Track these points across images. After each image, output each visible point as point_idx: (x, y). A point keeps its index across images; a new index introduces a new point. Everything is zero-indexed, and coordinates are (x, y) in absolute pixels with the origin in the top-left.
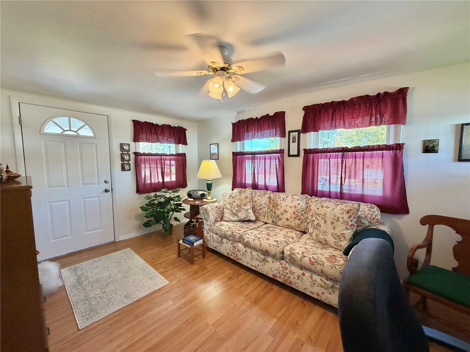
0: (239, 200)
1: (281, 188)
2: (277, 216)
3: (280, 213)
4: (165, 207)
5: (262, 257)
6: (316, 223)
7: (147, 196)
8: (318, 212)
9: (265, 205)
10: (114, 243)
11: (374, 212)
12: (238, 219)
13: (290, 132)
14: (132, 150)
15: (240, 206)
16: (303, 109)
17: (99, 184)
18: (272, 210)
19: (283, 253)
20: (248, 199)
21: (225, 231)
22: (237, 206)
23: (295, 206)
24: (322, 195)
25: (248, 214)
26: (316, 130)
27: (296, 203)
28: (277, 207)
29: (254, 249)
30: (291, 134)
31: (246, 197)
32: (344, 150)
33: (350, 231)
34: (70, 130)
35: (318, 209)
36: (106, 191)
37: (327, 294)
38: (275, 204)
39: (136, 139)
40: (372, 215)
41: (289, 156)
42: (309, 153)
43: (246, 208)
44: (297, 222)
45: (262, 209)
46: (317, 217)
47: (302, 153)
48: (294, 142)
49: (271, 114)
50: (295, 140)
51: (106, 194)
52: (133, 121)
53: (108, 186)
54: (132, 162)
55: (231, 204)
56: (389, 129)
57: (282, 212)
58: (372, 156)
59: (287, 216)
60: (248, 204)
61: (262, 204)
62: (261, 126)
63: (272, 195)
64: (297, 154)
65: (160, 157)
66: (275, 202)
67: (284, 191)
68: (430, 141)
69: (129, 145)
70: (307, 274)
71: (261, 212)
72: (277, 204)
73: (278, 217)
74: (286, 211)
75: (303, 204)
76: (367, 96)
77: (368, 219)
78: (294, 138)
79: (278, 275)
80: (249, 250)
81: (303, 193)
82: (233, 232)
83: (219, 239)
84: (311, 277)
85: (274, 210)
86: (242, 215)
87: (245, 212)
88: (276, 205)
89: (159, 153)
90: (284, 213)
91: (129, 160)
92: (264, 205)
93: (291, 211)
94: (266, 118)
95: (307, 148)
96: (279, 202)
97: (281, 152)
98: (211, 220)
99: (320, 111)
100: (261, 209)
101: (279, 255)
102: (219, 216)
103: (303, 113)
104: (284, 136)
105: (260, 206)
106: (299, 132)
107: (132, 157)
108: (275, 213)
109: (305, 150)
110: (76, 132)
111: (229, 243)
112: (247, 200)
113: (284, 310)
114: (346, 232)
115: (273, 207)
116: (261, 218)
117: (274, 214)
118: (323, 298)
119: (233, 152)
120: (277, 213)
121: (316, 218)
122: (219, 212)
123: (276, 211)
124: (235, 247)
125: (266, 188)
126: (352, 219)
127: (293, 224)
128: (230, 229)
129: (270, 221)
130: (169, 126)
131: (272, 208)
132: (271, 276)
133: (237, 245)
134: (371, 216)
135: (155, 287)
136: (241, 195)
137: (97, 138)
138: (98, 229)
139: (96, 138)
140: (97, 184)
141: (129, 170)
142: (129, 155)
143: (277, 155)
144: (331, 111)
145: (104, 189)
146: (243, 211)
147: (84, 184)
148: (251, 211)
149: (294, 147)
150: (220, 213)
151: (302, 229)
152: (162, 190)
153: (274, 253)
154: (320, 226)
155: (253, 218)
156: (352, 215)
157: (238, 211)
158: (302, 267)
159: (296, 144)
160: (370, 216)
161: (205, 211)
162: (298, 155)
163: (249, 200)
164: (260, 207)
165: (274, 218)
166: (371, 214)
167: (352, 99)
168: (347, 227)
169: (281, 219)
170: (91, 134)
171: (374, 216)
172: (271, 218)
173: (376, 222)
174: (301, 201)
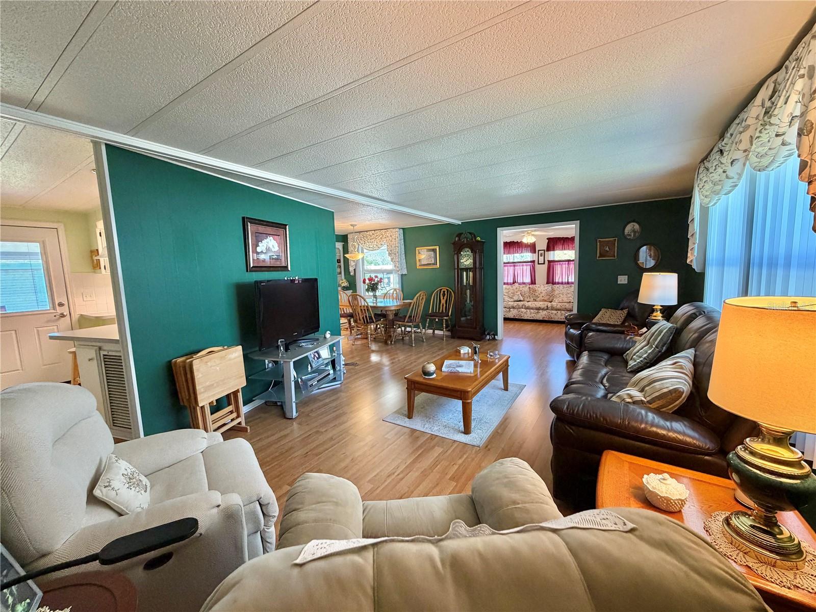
1: (533, 282)
3: (538, 294)
5: (537, 312)
9: (527, 292)
15: (514, 293)
16: (547, 239)
19: (547, 306)
22: (512, 293)
23: (546, 290)
24: (558, 283)
25: (519, 297)
26: (554, 250)
27: (546, 288)
29: (532, 309)
30: (540, 252)
31: (516, 288)
32: (569, 261)
41: (539, 264)
42: (551, 262)
44: (548, 297)
45: (526, 294)
47: (546, 262)
48: (541, 256)
59: (543, 295)
61: (525, 291)
62: (519, 246)
63: (531, 286)
67: (535, 284)
70: (559, 312)
71: (525, 296)
74: (541, 293)
75: (550, 288)
78: (541, 254)
79: (545, 317)
80: (528, 310)
81: (548, 283)
85: (533, 293)
86: (516, 298)
88: (534, 291)
93: (544, 292)
95: (550, 260)
96: (536, 289)
97: (533, 262)
99: (557, 241)
101: (546, 308)
103: (547, 241)
104: (535, 253)
106: (544, 250)
108: (535, 295)
109: (548, 261)
111: (515, 311)
116: (526, 299)
123: (535, 293)
125: (524, 283)
127: (546, 299)
132: (541, 319)
136: (513, 287)
143: (531, 263)
144: (561, 241)
146: (516, 295)
148: (520, 295)
149: (541, 259)
151: (550, 300)
153: (543, 307)
155: (522, 299)
157: (513, 296)
158: (556, 310)
159: (543, 257)
162: (544, 264)
164: (524, 293)
165: (535, 297)
169: (539, 297)
172: (532, 297)
174: (549, 287)
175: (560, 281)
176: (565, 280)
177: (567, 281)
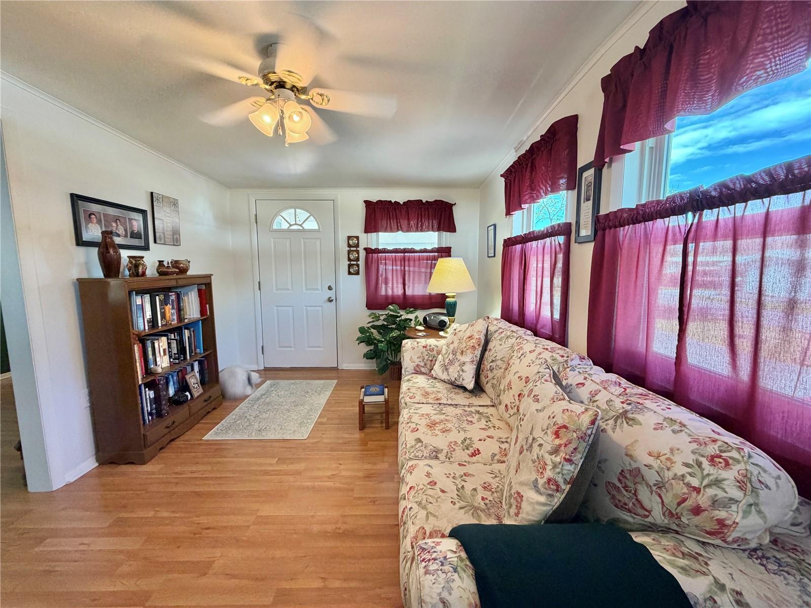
0: (459, 339)
9: (502, 362)
10: (336, 369)
11: (717, 483)
12: (449, 378)
13: (583, 170)
14: (363, 245)
15: (456, 354)
17: (322, 291)
20: (471, 341)
22: (453, 352)
23: (528, 377)
25: (461, 373)
28: (506, 371)
31: (469, 337)
33: (542, 499)
34: (296, 224)
36: (330, 300)
39: (371, 226)
40: (698, 490)
43: (463, 359)
45: (495, 371)
48: (588, 198)
51: (329, 304)
52: (365, 202)
53: (331, 294)
54: (362, 263)
60: (469, 351)
61: (497, 358)
63: (517, 341)
65: (403, 254)
69: (357, 238)
71: (490, 375)
72: (509, 365)
77: (668, 498)
78: (589, 186)
86: (454, 373)
87: (459, 368)
88: (507, 366)
89: (402, 248)
91: (357, 259)
92: (499, 363)
97: (567, 229)
98: (406, 368)
100: (491, 370)
102: (425, 364)
104: (572, 186)
105: (492, 361)
107: (362, 254)
110: (301, 225)
112: (469, 344)
116: (488, 389)
119: (504, 240)
134: (685, 490)
136: (466, 330)
138: (319, 347)
139: (321, 231)
140: (320, 290)
141: (357, 273)
142: (358, 252)
145: (327, 297)
146: (457, 364)
147: (307, 289)
149: (586, 215)
150: (431, 359)
152: (390, 306)
155: (469, 385)
156: (563, 448)
157: (451, 363)
160: (680, 489)
162: (593, 236)
163: (472, 344)
164: (491, 364)
166: (688, 485)
168: (536, 480)
170: (316, 227)
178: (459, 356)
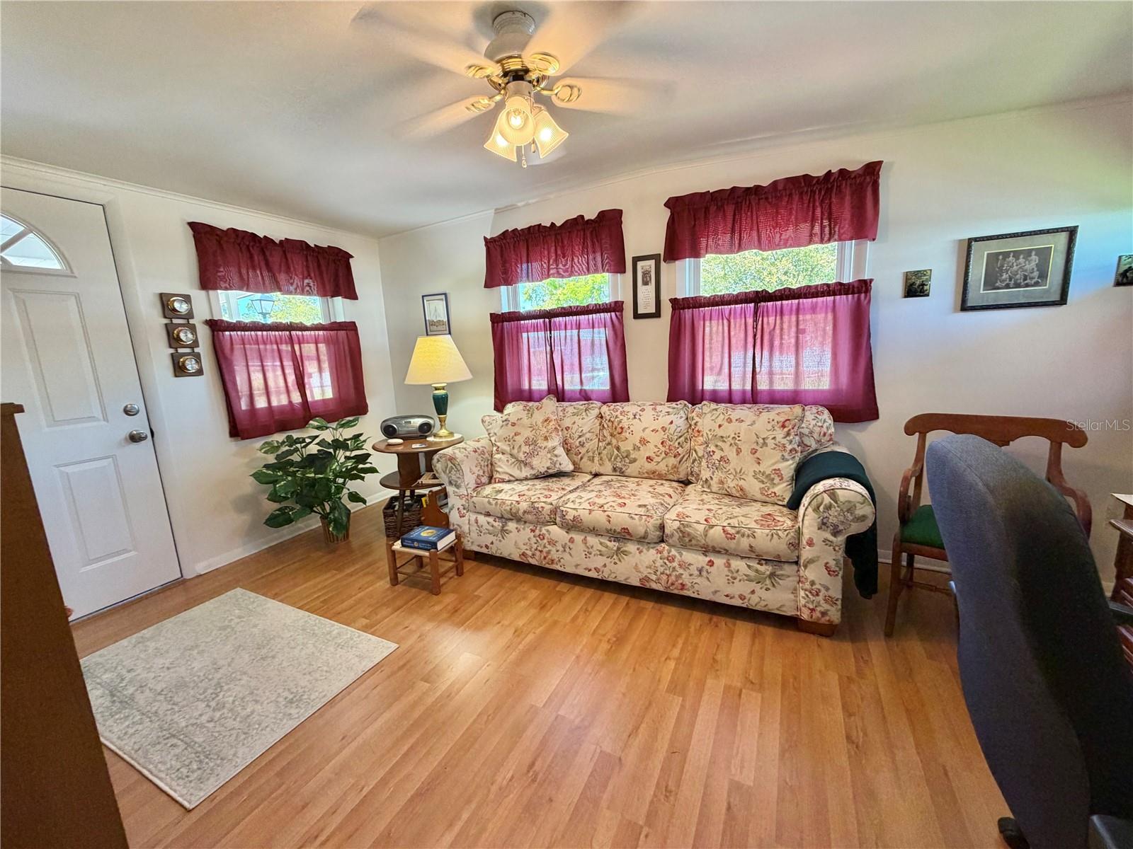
0: (530, 427)
1: (619, 393)
2: (625, 455)
3: (630, 448)
4: (326, 468)
5: (613, 545)
6: (717, 456)
7: (266, 443)
8: (720, 432)
9: (590, 434)
10: (181, 583)
11: (825, 421)
12: (533, 472)
13: (636, 260)
14: (201, 314)
15: (535, 443)
16: (666, 205)
17: (106, 419)
18: (609, 444)
19: (662, 527)
20: (551, 424)
21: (512, 503)
22: (527, 443)
23: (663, 427)
24: (716, 397)
25: (555, 459)
26: (696, 254)
27: (664, 421)
28: (623, 434)
29: (594, 531)
30: (640, 264)
31: (546, 421)
32: (759, 298)
33: (791, 462)
35: (720, 426)
36: (135, 438)
37: (761, 593)
38: (616, 428)
39: (207, 281)
40: (822, 426)
41: (637, 316)
42: (684, 309)
43: (550, 444)
44: (672, 461)
45: (587, 445)
46: (720, 444)
47: (667, 309)
48: (646, 283)
49: (591, 215)
50: (648, 279)
51: (134, 446)
52: (193, 225)
53: (138, 424)
54: (204, 349)
55: (509, 441)
56: (841, 251)
57: (635, 445)
58: (814, 309)
59: (649, 450)
60: (553, 435)
61: (584, 432)
62: (563, 247)
63: (605, 409)
64: (654, 311)
65: (288, 333)
66: (616, 424)
67: (627, 399)
68: (917, 274)
69: (187, 299)
70: (719, 561)
71: (583, 451)
72: (622, 428)
73: (626, 457)
74: (644, 442)
75: (680, 422)
76: (806, 177)
77: (816, 436)
78: (646, 274)
79: (654, 577)
80: (578, 537)
81: (672, 397)
82: (533, 503)
83: (496, 524)
84: (728, 565)
85: (614, 441)
86: (541, 464)
87: (549, 455)
88: (620, 431)
89: (284, 322)
90: (639, 445)
91: (195, 343)
92: (588, 435)
93: (655, 439)
94: (577, 224)
95: (680, 296)
96: (625, 424)
97: (617, 307)
98: (468, 484)
99: (707, 209)
100: (582, 445)
101: (654, 534)
102: (484, 472)
103: (666, 214)
104: (623, 270)
105: (580, 437)
106: (656, 257)
107: (203, 333)
108: (618, 449)
109: (674, 302)
111: (524, 529)
112: (549, 427)
113: (681, 641)
114: (781, 466)
115: (612, 435)
116: (585, 465)
117: (616, 452)
118: (754, 602)
119: (491, 314)
120: (623, 449)
121: (717, 446)
122: (482, 463)
123: (620, 444)
124: (542, 537)
125: (585, 396)
126: (791, 437)
127: (662, 468)
128: (524, 498)
129: (608, 468)
130: (302, 246)
131: (609, 438)
132: (635, 582)
133: (548, 531)
134: (819, 429)
135: (364, 664)
136: (532, 415)
137: (76, 274)
138: (126, 551)
139: (75, 277)
140: (99, 420)
141: (200, 372)
142: (193, 329)
143: (607, 315)
144: (730, 210)
145: (125, 433)
146: (543, 453)
147: (54, 422)
148: (560, 451)
149: (646, 295)
150: (486, 463)
151: (682, 476)
152: (311, 422)
153: (641, 531)
154: (727, 461)
155: (570, 467)
156: (792, 431)
157: (531, 455)
158: (706, 550)
159: (652, 286)
160: (817, 429)
161: (449, 462)
162: (657, 314)
163: (554, 427)
164: (579, 440)
165: (619, 459)
166: (819, 426)
167: (775, 183)
168: (783, 455)
169: (635, 460)
170: (54, 264)
171: (824, 429)
172: (609, 460)
173: (829, 441)
174: (675, 416)
175: (723, 386)
176: (741, 384)
177: (748, 387)
178: (541, 443)
